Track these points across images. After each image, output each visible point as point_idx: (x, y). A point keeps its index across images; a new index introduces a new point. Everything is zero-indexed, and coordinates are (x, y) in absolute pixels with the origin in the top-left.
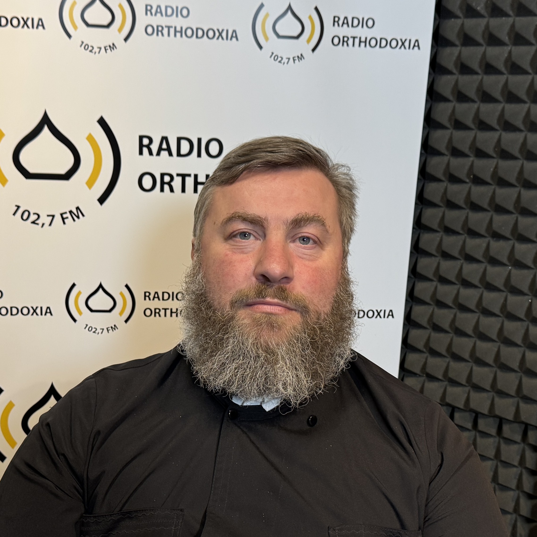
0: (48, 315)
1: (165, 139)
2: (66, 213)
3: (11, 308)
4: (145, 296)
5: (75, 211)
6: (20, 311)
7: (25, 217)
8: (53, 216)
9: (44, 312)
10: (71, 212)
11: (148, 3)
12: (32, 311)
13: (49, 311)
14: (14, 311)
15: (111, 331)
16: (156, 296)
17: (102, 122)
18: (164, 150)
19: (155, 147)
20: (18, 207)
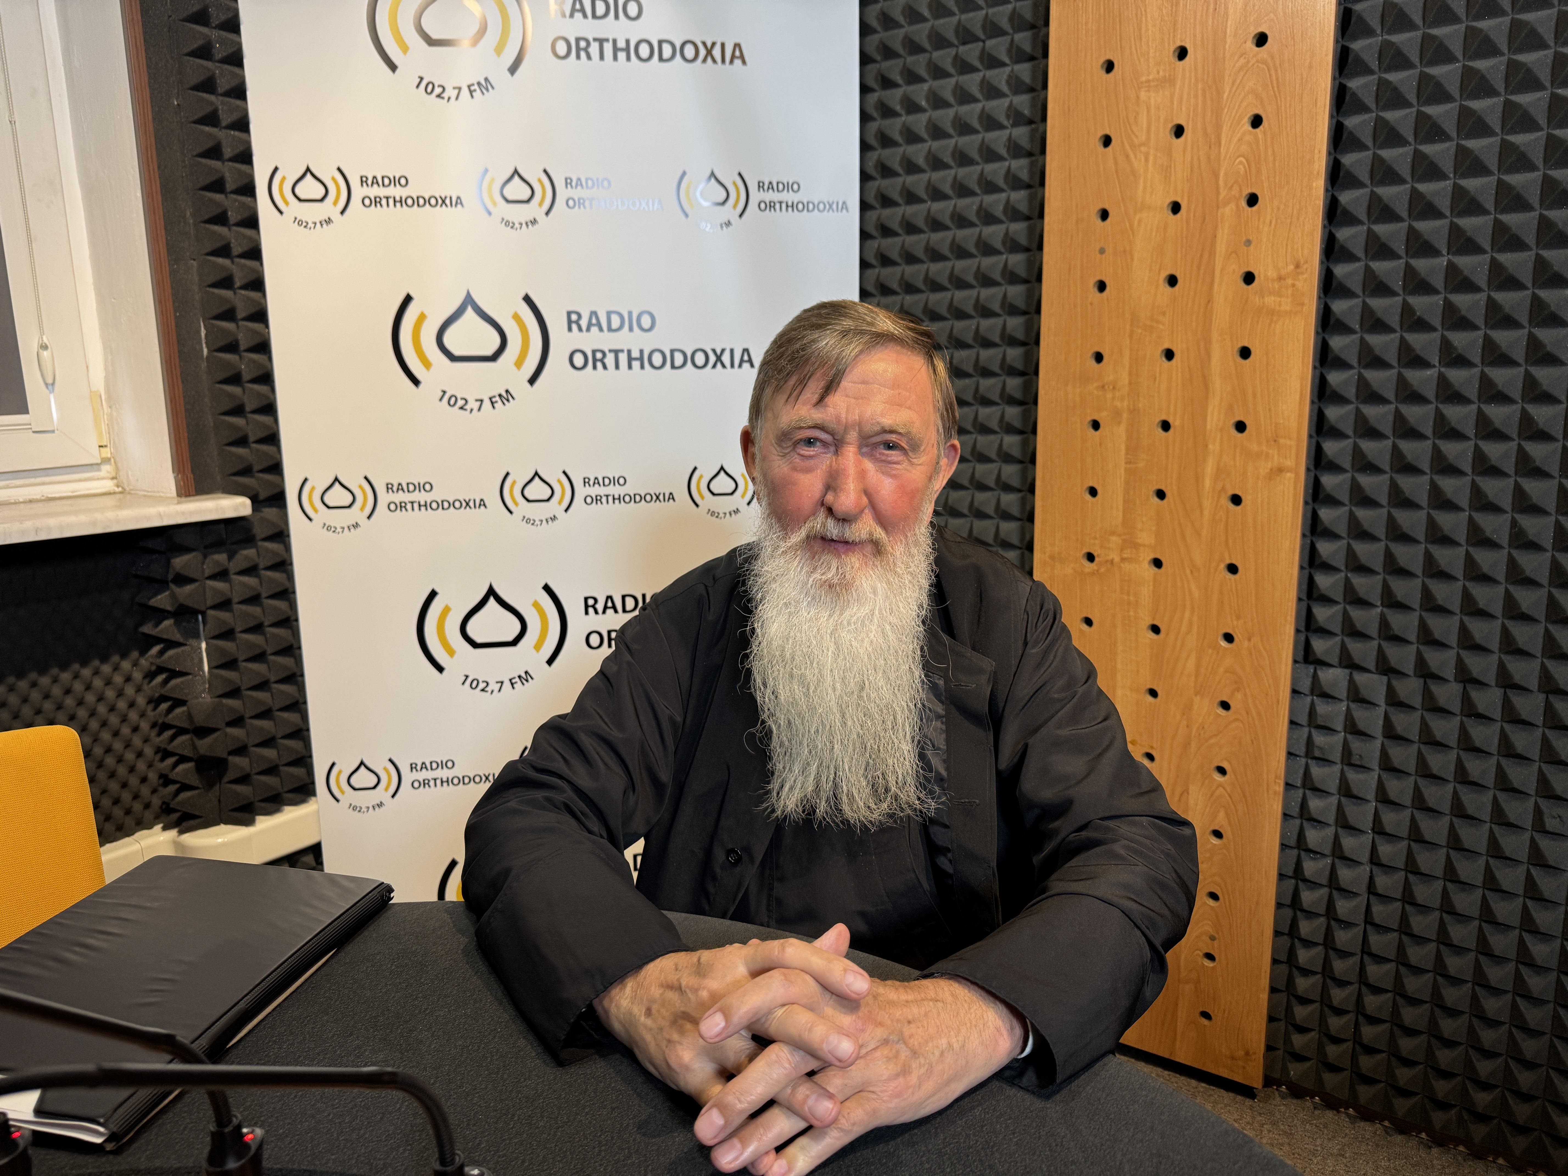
0: (482, 507)
1: (594, 314)
2: (495, 397)
3: (442, 501)
5: (505, 394)
6: (452, 505)
7: (452, 402)
8: (482, 401)
9: (477, 505)
10: (500, 396)
12: (464, 504)
13: (483, 503)
14: (446, 505)
15: (550, 522)
16: (596, 481)
17: (527, 299)
18: (594, 325)
19: (584, 323)
20: (445, 392)
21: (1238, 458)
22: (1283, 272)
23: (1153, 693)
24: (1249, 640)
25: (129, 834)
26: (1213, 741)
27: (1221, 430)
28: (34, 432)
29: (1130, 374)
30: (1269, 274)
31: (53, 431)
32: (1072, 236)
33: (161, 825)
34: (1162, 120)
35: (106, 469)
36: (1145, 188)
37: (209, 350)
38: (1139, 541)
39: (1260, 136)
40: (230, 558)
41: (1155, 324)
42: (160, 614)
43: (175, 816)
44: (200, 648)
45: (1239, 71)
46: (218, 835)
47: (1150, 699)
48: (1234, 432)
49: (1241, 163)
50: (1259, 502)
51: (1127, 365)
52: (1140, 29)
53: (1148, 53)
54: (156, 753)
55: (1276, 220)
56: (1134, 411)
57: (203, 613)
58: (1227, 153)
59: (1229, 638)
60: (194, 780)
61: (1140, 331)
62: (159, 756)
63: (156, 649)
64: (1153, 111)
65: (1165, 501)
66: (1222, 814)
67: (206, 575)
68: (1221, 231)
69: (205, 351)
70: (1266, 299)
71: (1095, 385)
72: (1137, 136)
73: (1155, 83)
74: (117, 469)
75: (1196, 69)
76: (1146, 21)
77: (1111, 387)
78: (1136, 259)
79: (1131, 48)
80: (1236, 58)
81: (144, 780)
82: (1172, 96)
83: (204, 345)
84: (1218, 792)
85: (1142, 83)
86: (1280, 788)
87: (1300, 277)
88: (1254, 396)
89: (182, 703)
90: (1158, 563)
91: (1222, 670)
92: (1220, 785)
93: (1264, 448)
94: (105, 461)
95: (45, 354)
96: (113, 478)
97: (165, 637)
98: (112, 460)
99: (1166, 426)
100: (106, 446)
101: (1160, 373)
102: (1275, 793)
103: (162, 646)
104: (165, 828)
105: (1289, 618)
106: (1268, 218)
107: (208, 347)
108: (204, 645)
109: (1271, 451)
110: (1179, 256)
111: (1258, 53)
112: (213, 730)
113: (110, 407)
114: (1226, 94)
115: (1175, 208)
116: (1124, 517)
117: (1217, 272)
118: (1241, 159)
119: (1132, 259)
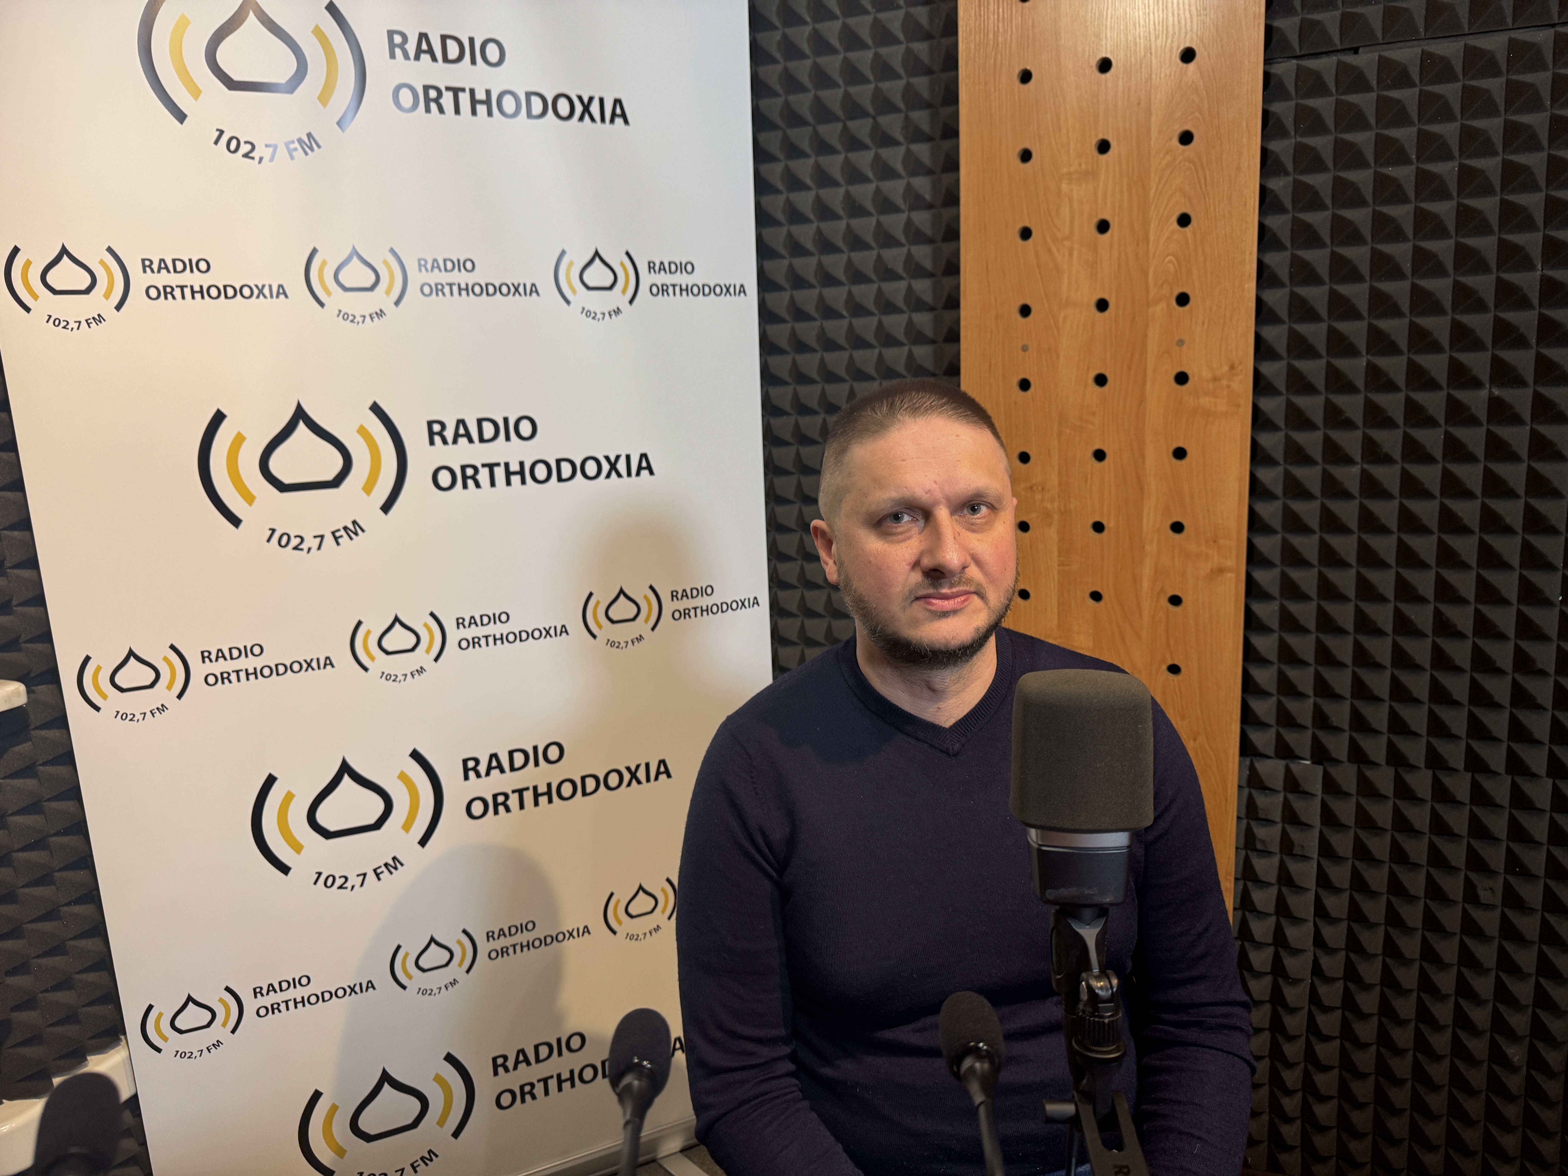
0: (328, 667)
1: (461, 422)
2: (338, 530)
3: (277, 666)
4: (458, 623)
5: (351, 527)
6: (289, 668)
7: (284, 542)
8: (322, 537)
9: (322, 665)
10: (345, 528)
11: (421, 257)
12: (305, 666)
13: (329, 662)
15: (416, 676)
16: (472, 621)
17: (376, 409)
18: (462, 436)
19: (449, 434)
20: (273, 530)
21: (1176, 559)
22: (1218, 373)
27: (1158, 531)
29: (1060, 474)
30: (1204, 374)
32: (991, 334)
34: (1085, 214)
36: (1069, 284)
39: (1189, 236)
41: (1084, 425)
45: (1165, 168)
48: (1171, 533)
49: (1170, 261)
50: (1200, 602)
51: (1057, 467)
52: (1059, 120)
53: (1068, 145)
55: (1209, 321)
56: (1065, 513)
58: (1155, 251)
61: (1068, 431)
64: (1075, 205)
65: (1102, 603)
68: (1151, 331)
70: (1201, 400)
71: (1023, 486)
72: (1059, 230)
73: (1077, 176)
75: (1119, 163)
76: (1065, 111)
77: (1040, 488)
78: (1062, 358)
79: (1049, 138)
80: (1161, 155)
82: (1096, 190)
85: (1063, 175)
87: (1235, 378)
88: (1192, 497)
93: (1204, 548)
99: (1099, 527)
101: (1091, 474)
105: (1234, 717)
106: (1201, 318)
109: (1210, 552)
110: (1108, 354)
111: (1183, 151)
114: (1153, 191)
115: (1102, 305)
116: (1059, 620)
117: (1149, 372)
118: (1170, 258)
119: (1058, 357)
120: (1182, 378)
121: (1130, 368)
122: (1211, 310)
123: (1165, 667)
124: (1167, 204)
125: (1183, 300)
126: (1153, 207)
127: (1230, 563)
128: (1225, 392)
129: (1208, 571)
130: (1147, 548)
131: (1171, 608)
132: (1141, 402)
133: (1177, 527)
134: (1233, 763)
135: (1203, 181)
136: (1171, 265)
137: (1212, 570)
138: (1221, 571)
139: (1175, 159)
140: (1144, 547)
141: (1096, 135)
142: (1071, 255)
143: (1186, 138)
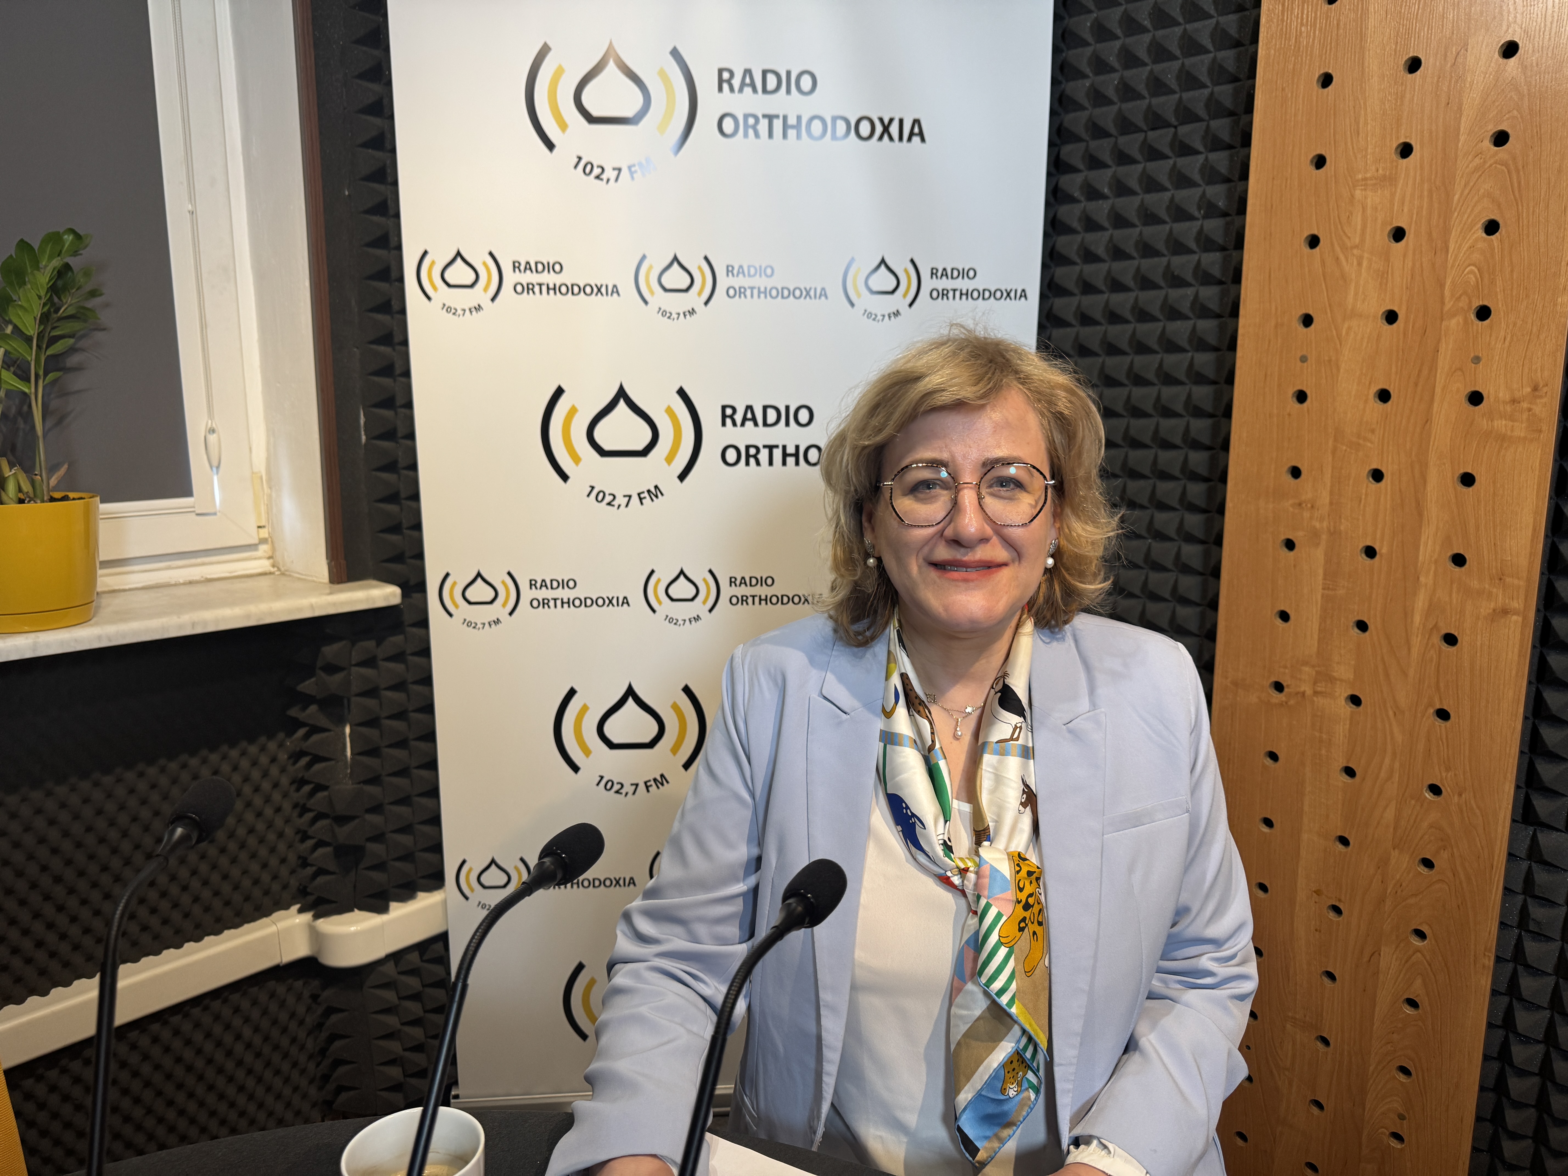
0: (625, 605)
1: (750, 407)
2: (643, 492)
3: (585, 599)
4: (731, 582)
5: (653, 490)
6: (595, 602)
7: (600, 498)
8: (630, 497)
9: (620, 603)
10: (649, 491)
11: (730, 263)
12: (607, 602)
13: (626, 601)
14: (589, 602)
15: (693, 622)
17: (682, 393)
18: (749, 419)
19: (738, 418)
20: (593, 488)
21: (1454, 595)
22: (1518, 395)
23: (1344, 841)
24: (1460, 795)
25: (268, 914)
26: (1412, 901)
27: (1436, 562)
28: (198, 515)
29: (1331, 493)
30: (1501, 395)
31: (215, 514)
32: (1269, 342)
33: (298, 906)
34: (1379, 221)
35: (264, 549)
36: (1356, 294)
37: (367, 439)
38: (1335, 674)
39: (1496, 244)
40: (379, 644)
41: (1361, 442)
42: (307, 700)
43: (311, 899)
44: (344, 734)
45: (1473, 173)
46: (352, 923)
47: (1341, 847)
48: (1451, 566)
49: (1471, 272)
50: (1479, 644)
51: (1329, 484)
52: (1358, 123)
53: (1366, 149)
54: (297, 833)
55: (1512, 336)
56: (1334, 533)
57: (349, 701)
58: (1455, 261)
59: (1435, 790)
60: (332, 866)
61: (1344, 448)
62: (299, 837)
63: (301, 732)
64: (1369, 211)
65: (1367, 633)
66: (1419, 982)
67: (353, 662)
68: (1444, 346)
69: (364, 438)
70: (1496, 423)
71: (1291, 502)
72: (1349, 238)
73: (1374, 182)
74: (274, 549)
75: (1422, 168)
76: (1366, 114)
77: (1309, 505)
78: (1342, 370)
79: (1346, 144)
80: (1470, 158)
81: (283, 861)
82: (1393, 195)
83: (363, 433)
84: (1414, 958)
85: (1358, 181)
86: (1490, 962)
87: (1538, 401)
88: (1477, 528)
89: (325, 788)
90: (1355, 700)
91: (1425, 825)
92: (1418, 950)
93: (1487, 586)
94: (263, 541)
95: (212, 438)
96: (269, 558)
97: (311, 722)
98: (270, 539)
99: (1370, 552)
100: (264, 527)
101: (1366, 495)
102: (1484, 966)
103: (307, 729)
104: (301, 911)
105: (1509, 775)
106: (1502, 334)
107: (366, 434)
108: (348, 730)
109: (1495, 590)
110: (1394, 370)
111: (1496, 153)
112: (353, 818)
113: (271, 488)
114: (1457, 197)
115: (1391, 317)
116: (1318, 647)
117: (1438, 390)
118: (1473, 268)
119: (1338, 369)
120: (1476, 398)
121: (1416, 385)
122: (1515, 324)
123: (1431, 711)
124: (1472, 210)
125: (1483, 313)
126: (1456, 214)
127: (1517, 604)
128: (1525, 416)
129: (1491, 611)
130: (1422, 579)
131: (1445, 647)
132: (1427, 422)
133: (1459, 560)
134: (1504, 827)
135: (1516, 185)
136: (1472, 276)
137: (1494, 610)
138: (1505, 612)
139: (1485, 162)
140: (1418, 578)
141: (1398, 138)
142: (1360, 264)
143: (1501, 138)
